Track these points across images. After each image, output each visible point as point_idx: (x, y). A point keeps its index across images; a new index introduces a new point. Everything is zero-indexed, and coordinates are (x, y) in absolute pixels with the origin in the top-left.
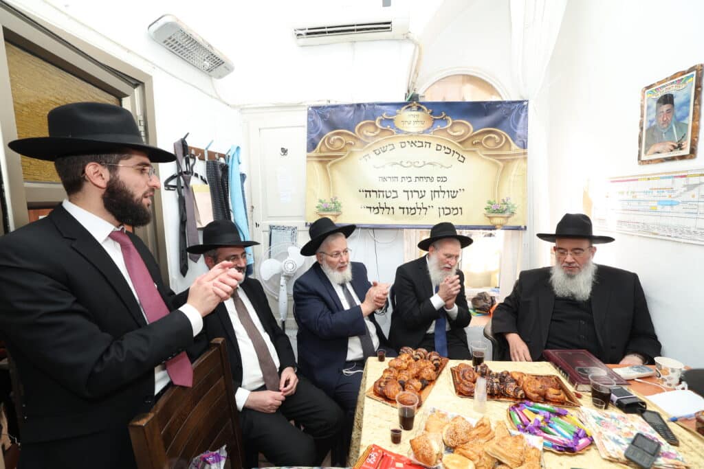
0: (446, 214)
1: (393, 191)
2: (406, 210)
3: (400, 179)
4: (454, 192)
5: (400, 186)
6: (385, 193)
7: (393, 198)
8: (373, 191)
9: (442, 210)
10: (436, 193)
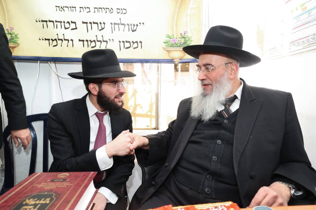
0: (127, 48)
1: (72, 22)
2: (86, 43)
3: (78, 9)
4: (134, 25)
5: (78, 17)
6: (63, 24)
7: (72, 29)
8: (50, 21)
9: (122, 44)
10: (116, 26)
